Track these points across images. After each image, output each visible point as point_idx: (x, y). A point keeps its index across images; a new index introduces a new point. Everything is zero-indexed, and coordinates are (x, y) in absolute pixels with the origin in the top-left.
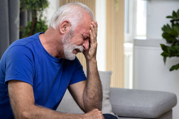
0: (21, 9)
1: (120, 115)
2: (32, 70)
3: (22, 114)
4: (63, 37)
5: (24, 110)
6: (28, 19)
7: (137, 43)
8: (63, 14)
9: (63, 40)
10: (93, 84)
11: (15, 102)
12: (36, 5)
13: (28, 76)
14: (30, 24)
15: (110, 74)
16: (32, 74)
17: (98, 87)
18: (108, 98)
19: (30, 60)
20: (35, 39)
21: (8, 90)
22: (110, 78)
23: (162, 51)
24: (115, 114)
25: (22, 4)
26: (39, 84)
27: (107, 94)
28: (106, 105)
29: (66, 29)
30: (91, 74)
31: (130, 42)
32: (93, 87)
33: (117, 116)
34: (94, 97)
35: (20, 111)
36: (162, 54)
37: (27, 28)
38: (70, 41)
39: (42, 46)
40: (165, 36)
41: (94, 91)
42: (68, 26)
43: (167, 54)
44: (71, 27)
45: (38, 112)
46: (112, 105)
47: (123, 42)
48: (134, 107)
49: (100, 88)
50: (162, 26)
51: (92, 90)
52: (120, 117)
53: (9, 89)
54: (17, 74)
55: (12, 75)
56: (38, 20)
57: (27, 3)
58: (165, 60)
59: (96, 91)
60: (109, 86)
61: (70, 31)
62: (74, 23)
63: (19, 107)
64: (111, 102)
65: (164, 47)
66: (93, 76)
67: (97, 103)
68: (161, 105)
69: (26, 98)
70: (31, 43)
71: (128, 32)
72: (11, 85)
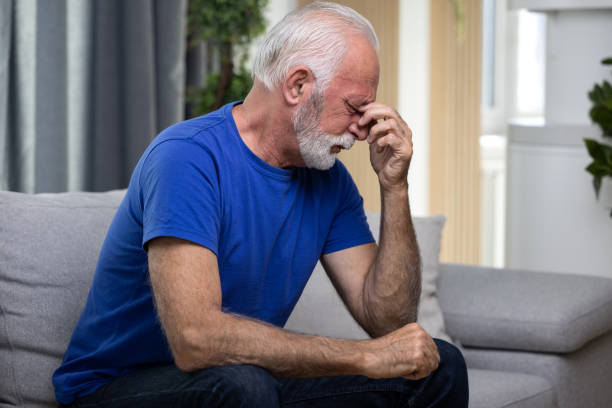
0: (189, 38)
1: (467, 343)
2: (211, 208)
3: (182, 338)
4: (296, 112)
5: (189, 324)
6: (210, 67)
7: (517, 136)
8: (290, 46)
9: (296, 122)
10: (394, 259)
11: (165, 301)
12: (232, 27)
13: (202, 226)
14: (215, 82)
15: (438, 223)
16: (215, 219)
17: (407, 267)
18: (433, 295)
19: (208, 181)
20: (219, 119)
21: (148, 268)
22: (439, 237)
23: (589, 160)
24: (453, 339)
25: (191, 25)
26: (236, 247)
27: (430, 282)
28: (429, 315)
29: (302, 90)
30: (390, 229)
31: (497, 132)
32: (392, 266)
33: (458, 345)
34: (395, 294)
35: (179, 326)
36: (590, 169)
37: (204, 94)
38: (314, 124)
39: (240, 139)
40: (597, 115)
41: (396, 277)
42: (308, 81)
43: (604, 168)
44: (314, 84)
45: (228, 332)
46: (444, 314)
47: (476, 132)
48: (507, 320)
49: (413, 269)
50: (590, 88)
51: (390, 275)
52: (466, 347)
53: (150, 266)
54: (169, 221)
55: (157, 224)
56: (237, 71)
57: (206, 23)
58: (597, 185)
59: (402, 276)
60: (437, 257)
61: (313, 97)
62: (324, 71)
63: (173, 317)
64: (441, 304)
65: (594, 148)
66: (393, 236)
67: (403, 311)
68: (585, 315)
69: (194, 289)
70: (211, 133)
71: (492, 103)
72: (155, 255)
